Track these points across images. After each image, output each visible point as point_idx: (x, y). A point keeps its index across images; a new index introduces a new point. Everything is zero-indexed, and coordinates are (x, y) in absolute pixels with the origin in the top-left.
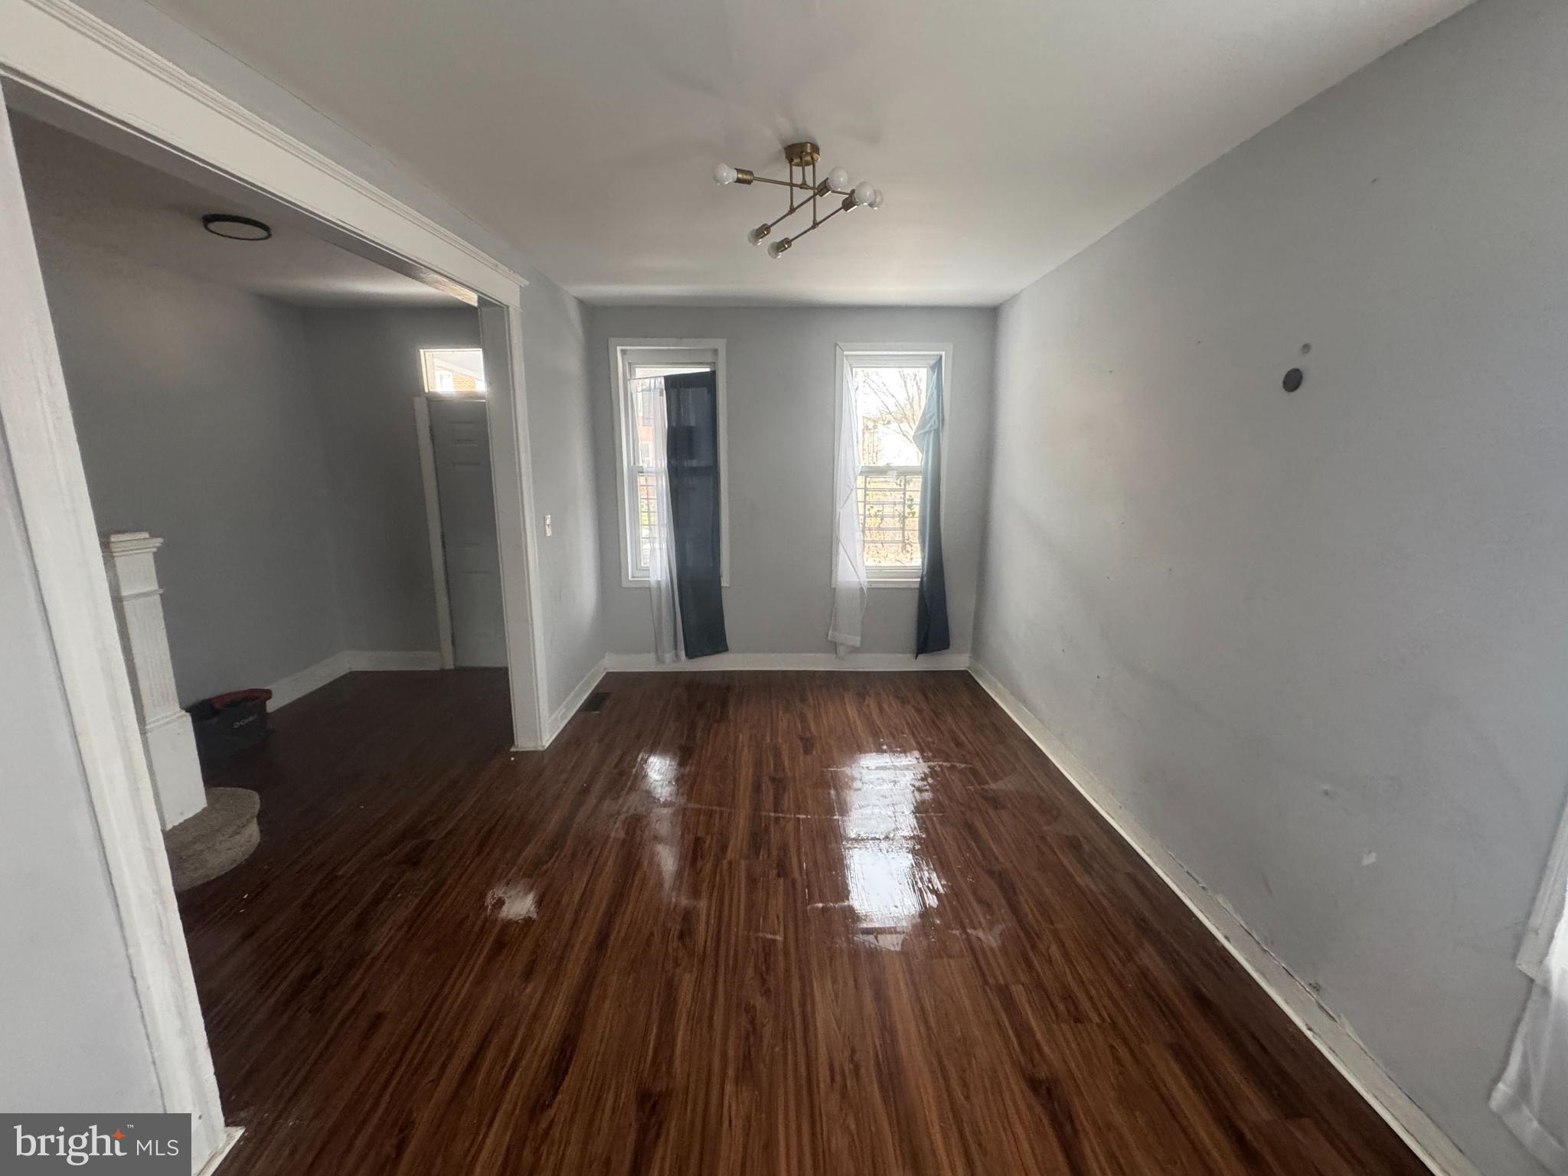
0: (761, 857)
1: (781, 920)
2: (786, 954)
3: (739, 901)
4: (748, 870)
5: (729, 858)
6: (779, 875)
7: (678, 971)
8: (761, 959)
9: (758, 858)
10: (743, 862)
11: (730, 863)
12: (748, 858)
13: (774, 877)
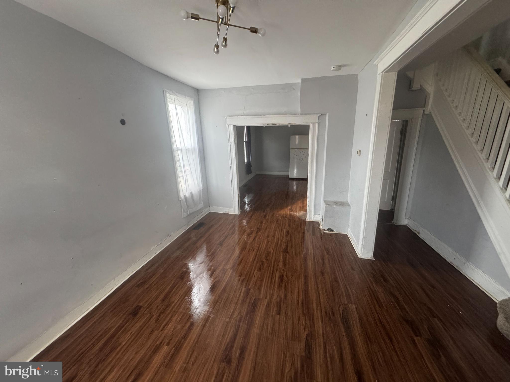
0: (254, 298)
1: (254, 275)
2: (255, 268)
3: (265, 284)
4: (260, 293)
5: (266, 300)
6: (250, 289)
7: (283, 268)
8: (262, 268)
9: (255, 298)
10: (261, 298)
11: (266, 298)
12: (259, 299)
13: (251, 290)
